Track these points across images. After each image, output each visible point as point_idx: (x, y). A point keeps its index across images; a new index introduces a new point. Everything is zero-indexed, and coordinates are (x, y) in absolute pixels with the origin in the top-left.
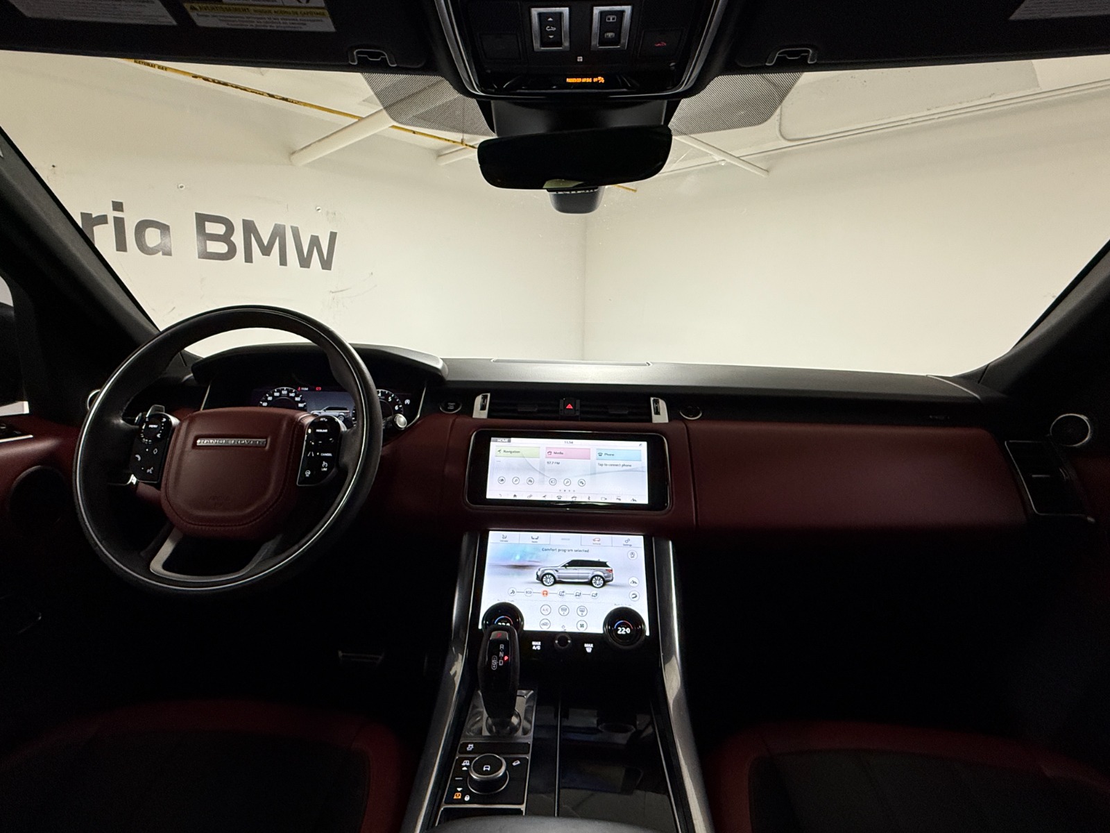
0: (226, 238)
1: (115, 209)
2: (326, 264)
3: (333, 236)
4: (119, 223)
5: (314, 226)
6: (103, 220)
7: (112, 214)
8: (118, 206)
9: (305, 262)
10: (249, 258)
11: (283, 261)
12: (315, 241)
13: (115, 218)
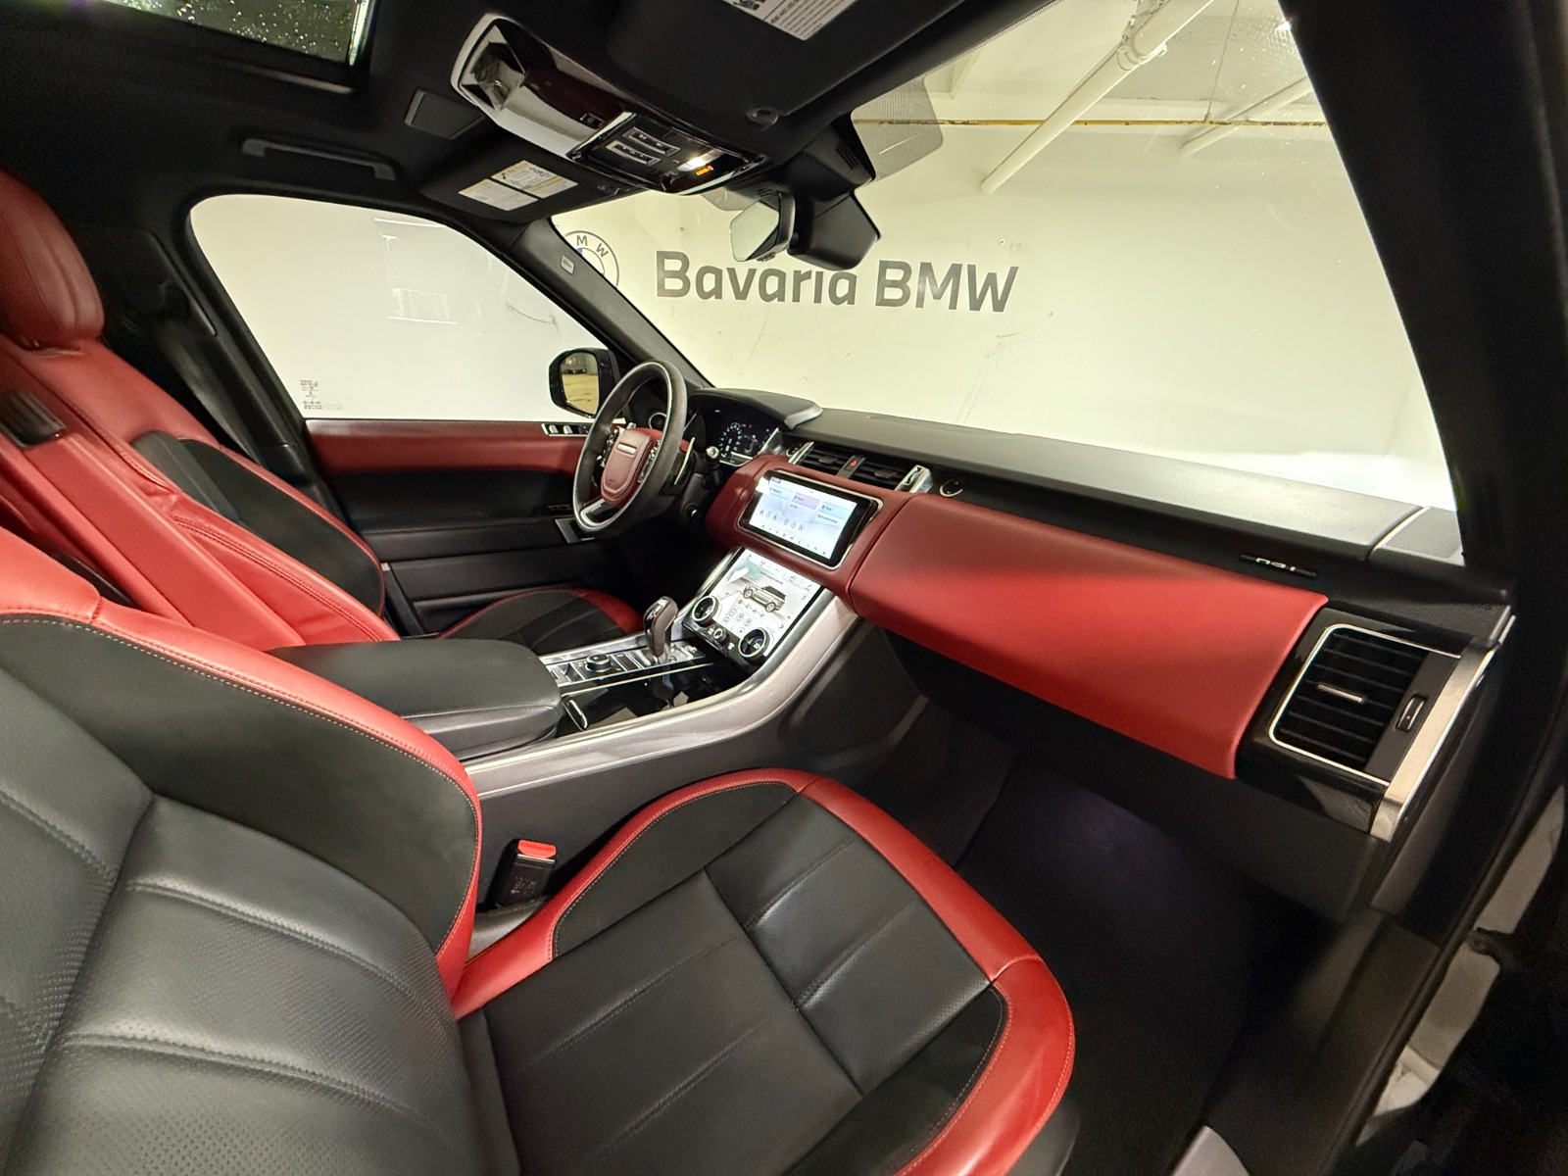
0: (903, 283)
2: (999, 306)
3: (1013, 272)
4: (820, 276)
5: (993, 263)
6: (807, 275)
7: (815, 270)
9: (976, 304)
10: (920, 303)
11: (953, 305)
12: (991, 279)
13: (817, 273)
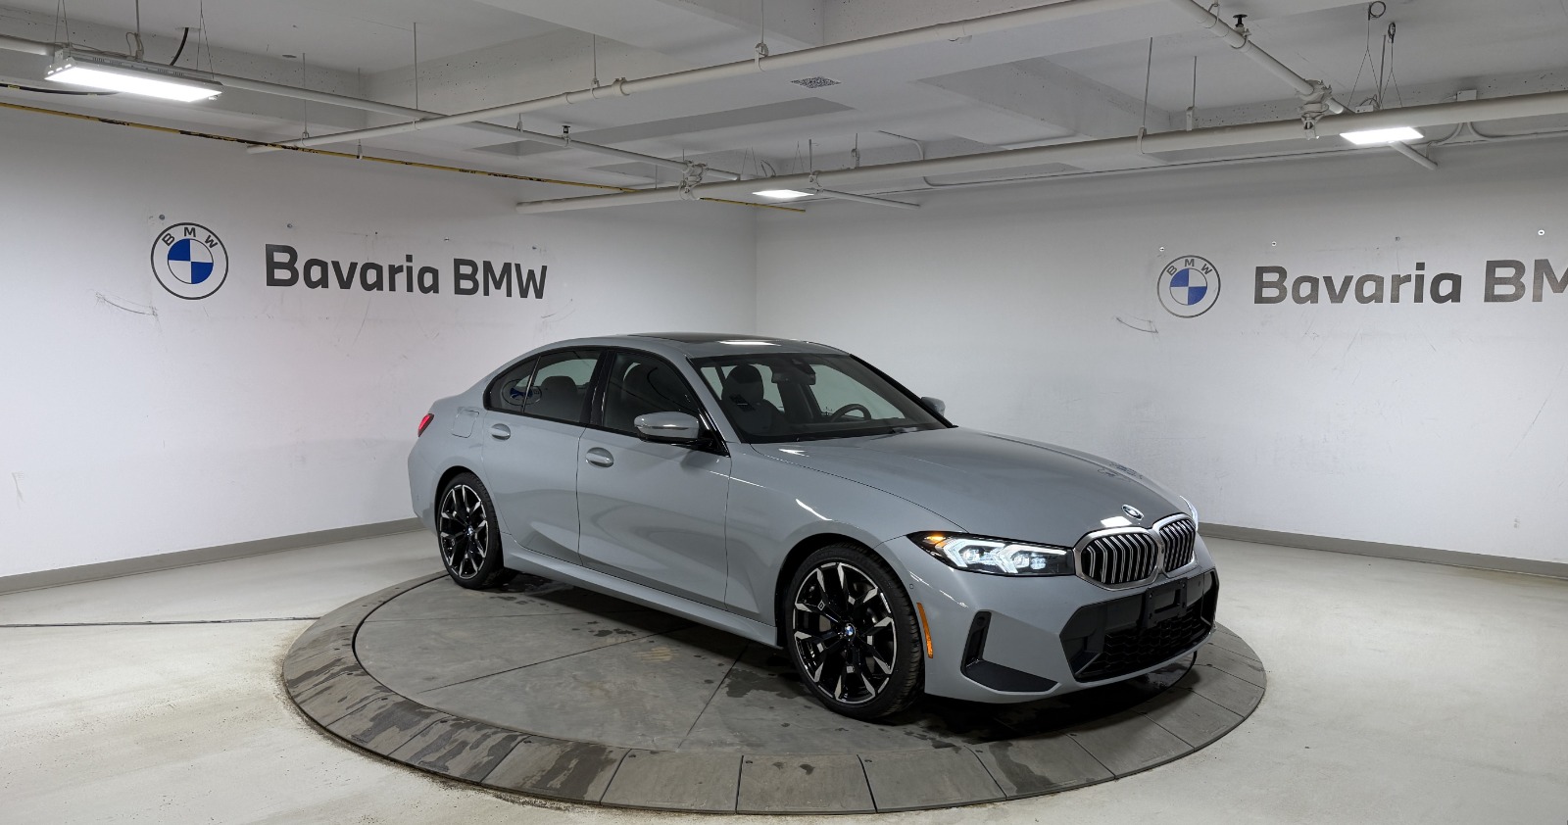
0: (472, 277)
1: (407, 261)
3: (544, 268)
4: (410, 269)
5: (530, 263)
6: (400, 269)
7: (406, 264)
8: (409, 258)
9: (524, 293)
10: (486, 293)
11: (509, 294)
12: (531, 273)
13: (408, 267)
